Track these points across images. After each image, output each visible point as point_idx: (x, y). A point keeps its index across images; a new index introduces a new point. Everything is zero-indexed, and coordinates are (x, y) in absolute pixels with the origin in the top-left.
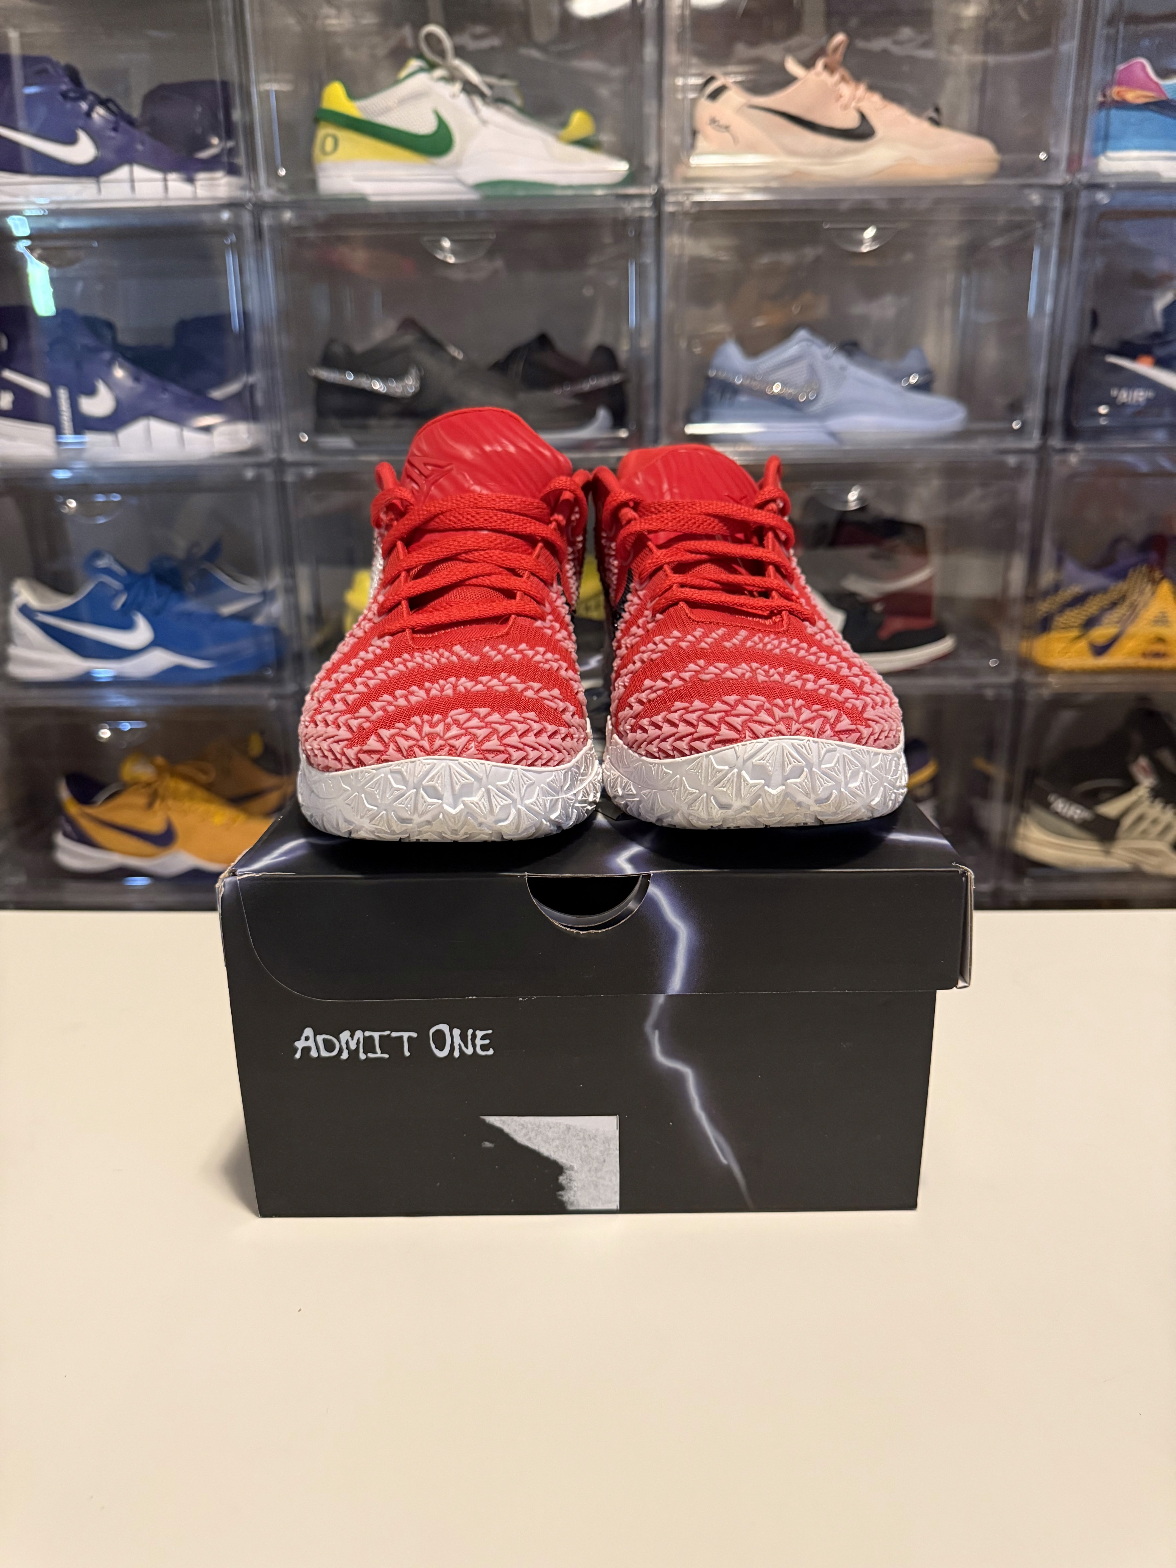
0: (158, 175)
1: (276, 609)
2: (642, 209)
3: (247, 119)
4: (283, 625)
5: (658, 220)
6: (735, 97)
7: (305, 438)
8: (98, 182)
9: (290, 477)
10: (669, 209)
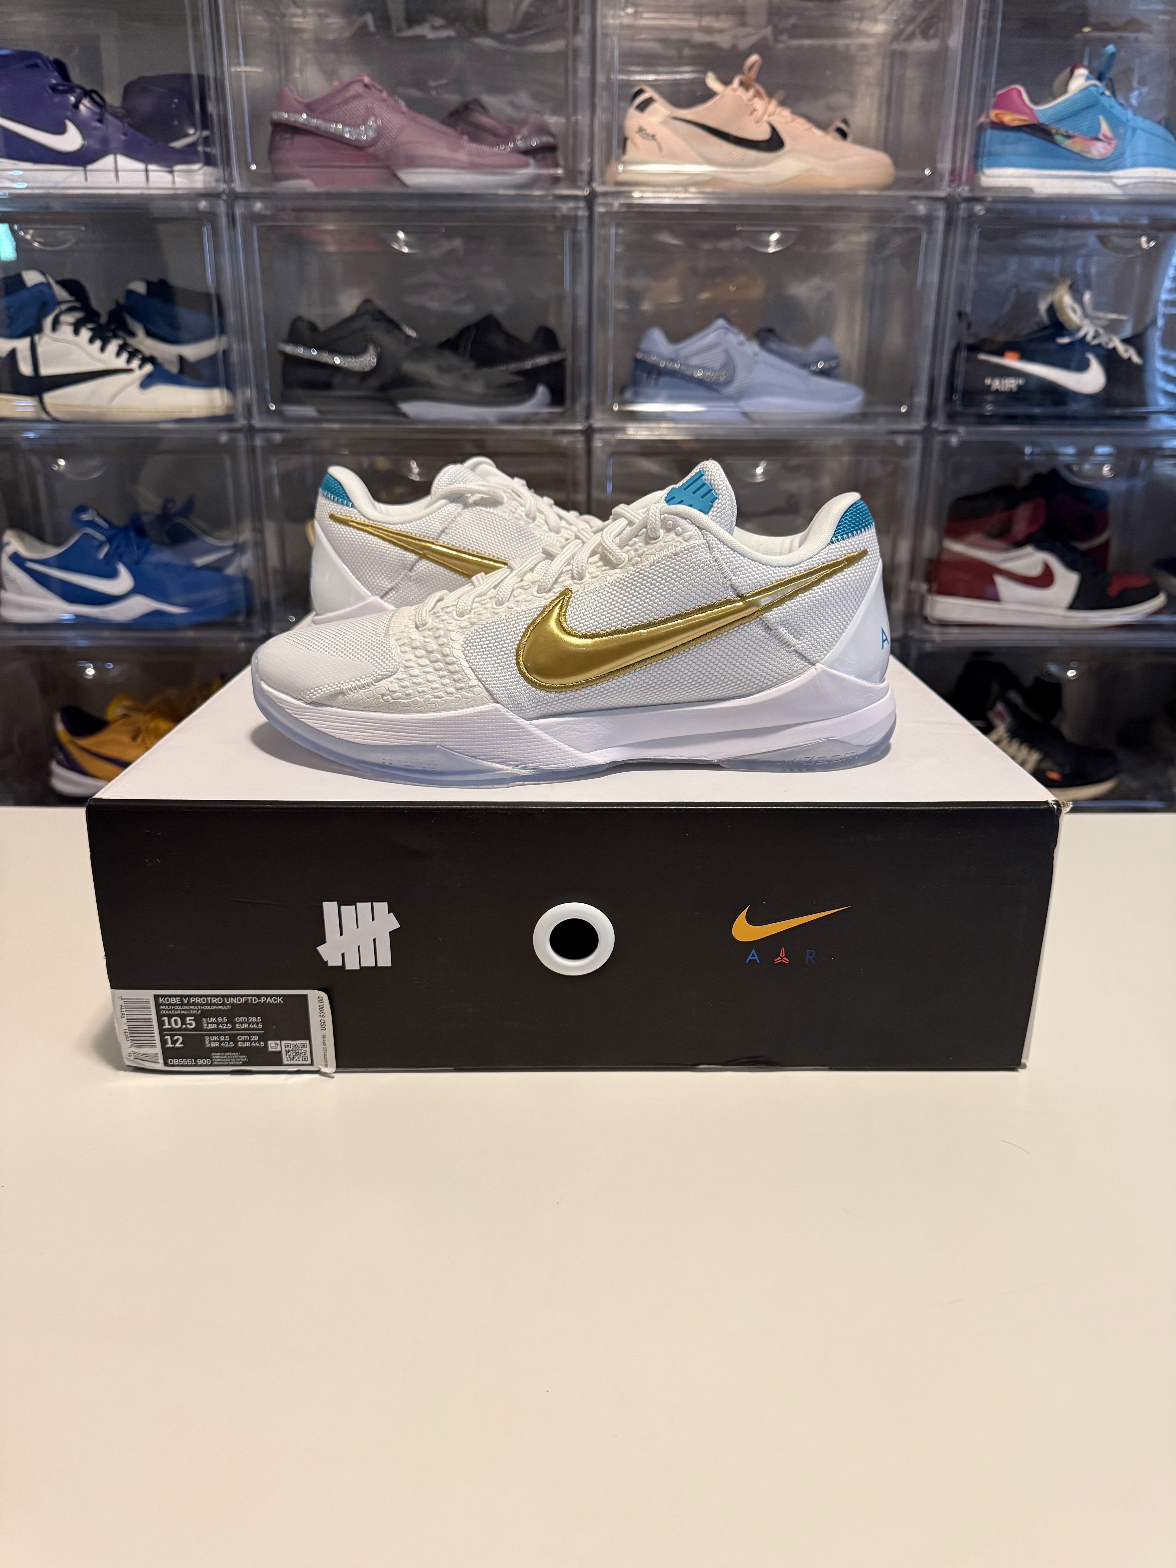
0: (141, 166)
1: (246, 561)
2: (577, 208)
3: (222, 113)
4: (252, 575)
5: (591, 218)
6: (660, 110)
7: (273, 407)
8: (85, 171)
9: (258, 442)
10: (600, 209)
